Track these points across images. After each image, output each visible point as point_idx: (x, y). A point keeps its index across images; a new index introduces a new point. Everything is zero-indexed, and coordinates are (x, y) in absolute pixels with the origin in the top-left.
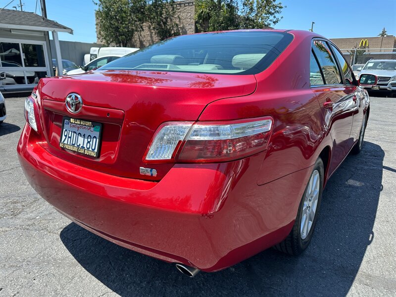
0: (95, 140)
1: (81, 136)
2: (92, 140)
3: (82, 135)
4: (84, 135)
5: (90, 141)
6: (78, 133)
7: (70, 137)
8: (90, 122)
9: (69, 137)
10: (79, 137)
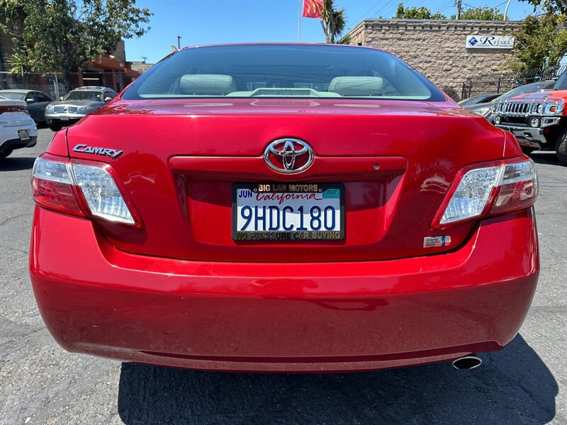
0: (330, 213)
1: (292, 211)
2: (323, 213)
3: (296, 208)
4: (301, 209)
5: (320, 215)
6: (282, 207)
7: (264, 218)
8: (313, 184)
9: (257, 218)
10: (287, 214)
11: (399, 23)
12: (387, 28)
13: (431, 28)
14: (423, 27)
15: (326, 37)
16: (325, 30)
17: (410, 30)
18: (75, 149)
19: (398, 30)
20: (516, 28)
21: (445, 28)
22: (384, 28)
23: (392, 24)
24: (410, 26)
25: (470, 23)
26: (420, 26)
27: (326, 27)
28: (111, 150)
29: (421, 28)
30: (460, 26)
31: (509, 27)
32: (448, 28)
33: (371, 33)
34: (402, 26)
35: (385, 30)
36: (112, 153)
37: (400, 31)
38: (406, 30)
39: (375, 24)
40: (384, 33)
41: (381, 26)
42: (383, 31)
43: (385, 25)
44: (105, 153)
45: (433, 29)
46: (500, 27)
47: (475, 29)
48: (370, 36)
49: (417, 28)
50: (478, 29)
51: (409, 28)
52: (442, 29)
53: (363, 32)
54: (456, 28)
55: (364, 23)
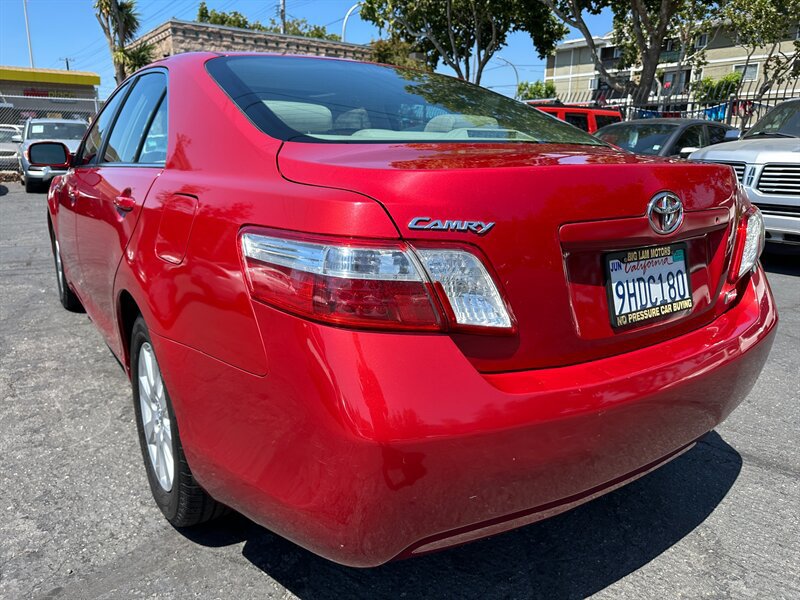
0: (680, 278)
1: (654, 281)
2: (676, 280)
3: (656, 277)
4: (660, 278)
5: (674, 283)
6: (646, 277)
7: (634, 295)
8: (667, 246)
9: (630, 296)
10: (651, 286)
11: (223, 32)
12: (206, 37)
13: (266, 43)
14: (256, 41)
15: (108, 40)
16: (106, 30)
17: (238, 44)
18: (411, 224)
19: (222, 41)
20: (367, 54)
21: (284, 46)
22: (200, 36)
23: (212, 32)
24: (240, 37)
25: (314, 42)
26: (251, 39)
27: (106, 25)
28: (476, 224)
29: (253, 42)
30: (303, 45)
31: (360, 52)
32: (288, 46)
33: (182, 42)
34: (227, 36)
35: (204, 39)
36: (480, 226)
37: (225, 43)
38: (233, 43)
39: (186, 29)
40: (202, 44)
41: (197, 33)
42: (200, 40)
43: (203, 32)
44: (468, 228)
45: (270, 45)
46: (350, 51)
47: (320, 50)
48: (183, 45)
49: (248, 42)
50: (324, 51)
51: (236, 40)
52: (280, 46)
53: (170, 39)
54: (298, 47)
55: (169, 25)
